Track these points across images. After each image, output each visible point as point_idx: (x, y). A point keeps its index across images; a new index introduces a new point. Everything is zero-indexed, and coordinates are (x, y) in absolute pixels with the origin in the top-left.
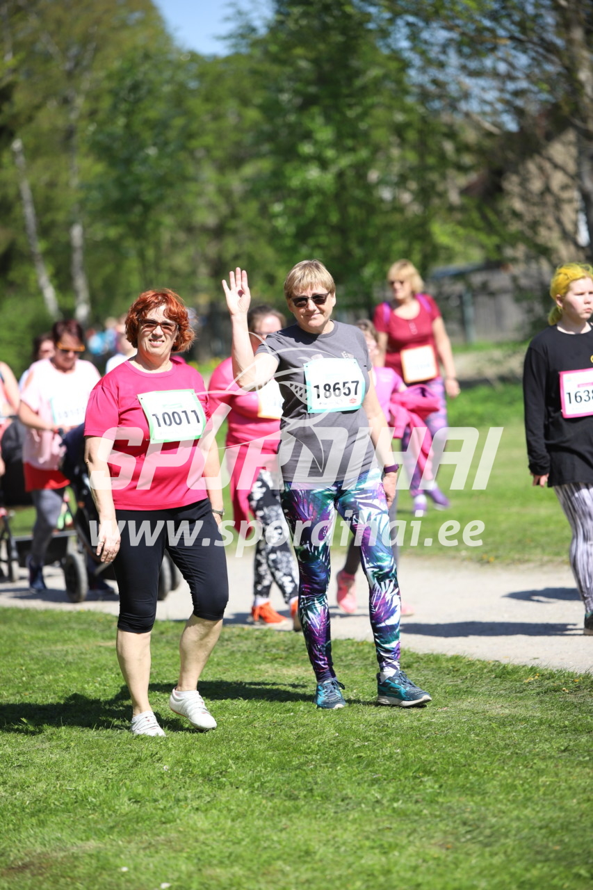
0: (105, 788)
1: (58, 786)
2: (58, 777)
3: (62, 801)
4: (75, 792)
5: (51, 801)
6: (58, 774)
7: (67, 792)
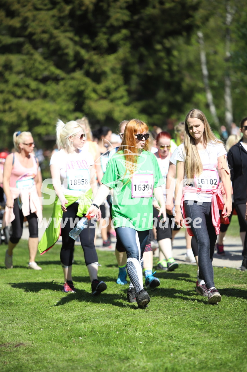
0: (236, 359)
1: (212, 356)
2: (212, 352)
3: (214, 364)
4: (221, 360)
5: (209, 363)
6: (212, 350)
7: (216, 360)
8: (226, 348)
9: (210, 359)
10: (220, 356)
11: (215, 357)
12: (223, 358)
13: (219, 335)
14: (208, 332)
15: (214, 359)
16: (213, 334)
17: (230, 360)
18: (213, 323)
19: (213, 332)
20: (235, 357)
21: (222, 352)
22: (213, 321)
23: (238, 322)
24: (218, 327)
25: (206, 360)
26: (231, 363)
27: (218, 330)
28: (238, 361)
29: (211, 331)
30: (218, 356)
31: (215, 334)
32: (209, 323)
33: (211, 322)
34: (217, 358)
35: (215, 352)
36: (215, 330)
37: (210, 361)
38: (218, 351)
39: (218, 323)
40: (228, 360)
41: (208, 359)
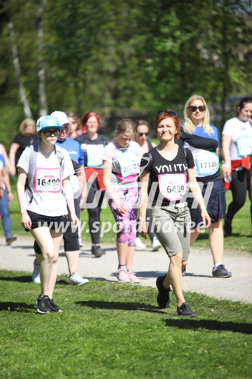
2: (25, 361)
8: (40, 357)
9: (23, 369)
10: (34, 365)
12: (37, 367)
13: (34, 343)
14: (22, 341)
15: (28, 368)
16: (27, 342)
18: (27, 331)
19: (27, 340)
21: (36, 361)
23: (53, 329)
24: (33, 335)
25: (19, 371)
26: (45, 372)
27: (33, 338)
28: (53, 369)
29: (24, 340)
32: (23, 332)
34: (30, 368)
35: (29, 362)
36: (29, 338)
38: (32, 361)
39: (32, 331)
40: (42, 369)
41: (21, 370)
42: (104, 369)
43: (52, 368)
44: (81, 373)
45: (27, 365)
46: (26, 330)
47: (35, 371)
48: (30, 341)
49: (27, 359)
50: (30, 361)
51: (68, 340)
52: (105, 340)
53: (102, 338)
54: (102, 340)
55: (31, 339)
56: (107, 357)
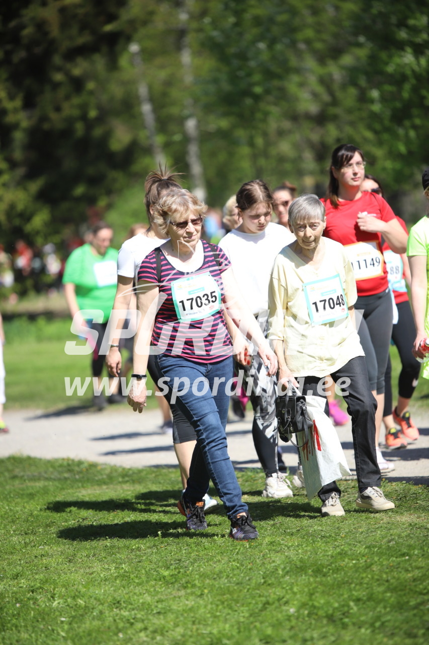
0: (237, 631)
1: (194, 630)
2: (194, 623)
4: (210, 635)
6: (194, 619)
7: (202, 636)
8: (218, 614)
9: (191, 637)
10: (209, 629)
11: (199, 631)
12: (215, 631)
13: (206, 591)
14: (185, 588)
15: (199, 635)
16: (193, 590)
17: (227, 633)
18: (192, 571)
19: (194, 586)
20: (235, 627)
21: (213, 622)
22: (193, 567)
23: (238, 565)
24: (203, 576)
25: (183, 639)
26: (229, 639)
27: (204, 583)
28: (241, 634)
29: (189, 585)
30: (205, 630)
31: (197, 589)
32: (185, 572)
33: (189, 570)
34: (203, 634)
35: (199, 623)
36: (196, 582)
37: (192, 640)
38: (205, 620)
39: (202, 569)
40: (223, 634)
41: (187, 637)
42: (331, 629)
43: (239, 632)
44: (291, 637)
45: (197, 629)
46: (190, 569)
47: (211, 638)
48: (199, 587)
49: (196, 618)
50: (202, 621)
51: (265, 582)
52: (329, 578)
53: (324, 576)
54: (324, 579)
55: (201, 584)
56: (334, 609)
